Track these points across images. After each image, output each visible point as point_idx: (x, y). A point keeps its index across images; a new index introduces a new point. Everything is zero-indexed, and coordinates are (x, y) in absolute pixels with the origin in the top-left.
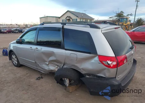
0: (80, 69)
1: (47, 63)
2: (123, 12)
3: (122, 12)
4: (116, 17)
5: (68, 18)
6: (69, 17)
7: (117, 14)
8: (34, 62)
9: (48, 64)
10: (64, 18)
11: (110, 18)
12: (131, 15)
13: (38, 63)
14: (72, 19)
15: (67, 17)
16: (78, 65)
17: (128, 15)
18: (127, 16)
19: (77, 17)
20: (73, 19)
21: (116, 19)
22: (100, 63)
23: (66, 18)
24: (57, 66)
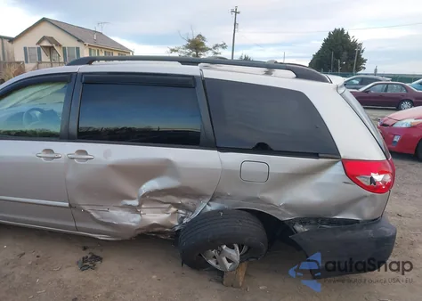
0: (276, 208)
1: (135, 203)
2: (203, 38)
3: (200, 36)
4: (188, 51)
5: (45, 43)
6: (51, 39)
7: (189, 41)
8: (67, 204)
9: (139, 206)
10: (31, 41)
11: (173, 50)
12: (223, 46)
13: (87, 208)
14: (60, 46)
15: (44, 38)
16: (270, 196)
17: (217, 46)
18: (214, 48)
19: (79, 41)
20: (64, 49)
21: (189, 54)
22: (349, 181)
23: (38, 43)
24: (173, 209)
